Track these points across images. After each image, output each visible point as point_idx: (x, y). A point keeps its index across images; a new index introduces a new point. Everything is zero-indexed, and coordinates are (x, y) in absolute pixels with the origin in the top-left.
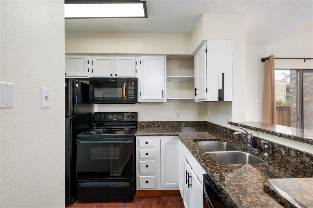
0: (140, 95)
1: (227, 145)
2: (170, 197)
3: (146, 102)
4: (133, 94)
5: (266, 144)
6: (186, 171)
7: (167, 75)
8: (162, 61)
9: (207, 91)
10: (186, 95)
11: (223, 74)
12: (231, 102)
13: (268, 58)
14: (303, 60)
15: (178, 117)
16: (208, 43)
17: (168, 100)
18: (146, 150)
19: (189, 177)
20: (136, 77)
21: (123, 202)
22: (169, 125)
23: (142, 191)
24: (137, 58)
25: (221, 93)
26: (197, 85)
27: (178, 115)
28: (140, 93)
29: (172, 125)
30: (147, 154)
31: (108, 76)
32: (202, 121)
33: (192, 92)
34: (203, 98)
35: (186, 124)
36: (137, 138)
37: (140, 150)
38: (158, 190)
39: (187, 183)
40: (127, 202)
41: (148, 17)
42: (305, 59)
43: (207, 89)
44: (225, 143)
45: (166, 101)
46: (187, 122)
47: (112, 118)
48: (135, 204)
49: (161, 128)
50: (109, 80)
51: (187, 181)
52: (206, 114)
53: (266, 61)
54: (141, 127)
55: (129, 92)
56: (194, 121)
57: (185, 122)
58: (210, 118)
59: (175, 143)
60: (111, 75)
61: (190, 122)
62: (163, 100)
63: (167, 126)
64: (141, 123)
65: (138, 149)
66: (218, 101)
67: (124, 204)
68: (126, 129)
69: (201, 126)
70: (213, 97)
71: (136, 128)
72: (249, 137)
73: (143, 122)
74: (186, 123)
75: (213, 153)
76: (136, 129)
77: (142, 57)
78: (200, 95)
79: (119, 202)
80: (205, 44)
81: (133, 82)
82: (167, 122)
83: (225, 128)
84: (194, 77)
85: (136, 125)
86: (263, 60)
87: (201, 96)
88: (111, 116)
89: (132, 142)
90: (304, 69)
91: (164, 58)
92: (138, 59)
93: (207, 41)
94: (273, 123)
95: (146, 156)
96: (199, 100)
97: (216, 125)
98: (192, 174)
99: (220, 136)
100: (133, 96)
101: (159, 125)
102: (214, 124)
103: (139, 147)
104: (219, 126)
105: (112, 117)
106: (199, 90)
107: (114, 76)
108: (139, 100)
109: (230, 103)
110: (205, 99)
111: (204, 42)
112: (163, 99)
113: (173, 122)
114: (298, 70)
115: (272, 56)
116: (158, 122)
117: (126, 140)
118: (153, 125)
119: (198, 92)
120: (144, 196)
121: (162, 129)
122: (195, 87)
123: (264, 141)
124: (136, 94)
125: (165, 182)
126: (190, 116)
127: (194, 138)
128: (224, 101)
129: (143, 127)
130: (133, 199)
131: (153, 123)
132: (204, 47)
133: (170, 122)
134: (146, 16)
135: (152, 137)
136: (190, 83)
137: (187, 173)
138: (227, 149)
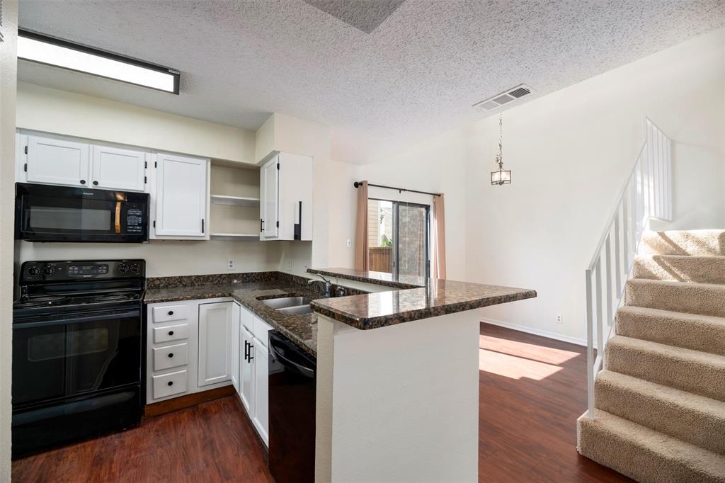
0: (154, 226)
1: (304, 300)
2: (216, 401)
3: (164, 240)
4: (139, 225)
5: (342, 290)
6: (246, 341)
7: (211, 193)
8: (203, 168)
9: (278, 226)
10: (244, 229)
11: (300, 203)
12: (311, 242)
13: (361, 184)
14: (398, 191)
15: (231, 266)
16: (281, 155)
17: (212, 237)
18: (169, 327)
19: (249, 347)
20: (146, 192)
21: (115, 433)
22: (212, 281)
23: (159, 403)
24: (149, 155)
25: (298, 228)
26: (264, 214)
27: (231, 262)
28: (154, 222)
29: (219, 281)
30: (171, 333)
31: (75, 183)
32: (271, 272)
33: (256, 225)
34: (272, 235)
35: (245, 278)
36: (150, 306)
37: (156, 329)
38: (192, 394)
39: (246, 358)
40: (125, 431)
41: (180, 93)
42: (400, 190)
43: (278, 223)
44: (302, 298)
45: (208, 238)
46: (246, 274)
47: (78, 274)
48: (145, 429)
49: (196, 287)
50: (77, 193)
51: (246, 355)
52: (278, 261)
53: (359, 186)
54: (153, 288)
55: (129, 221)
56: (259, 273)
57: (243, 274)
58: (283, 267)
59: (226, 308)
60: (83, 182)
61: (252, 273)
62: (204, 237)
63: (208, 283)
64: (154, 280)
65: (150, 326)
66: (293, 239)
67: (118, 435)
68: (120, 293)
69: (270, 279)
70: (286, 234)
71: (143, 290)
72: (328, 285)
73: (158, 279)
74: (245, 276)
75: (283, 311)
76: (142, 292)
77: (159, 155)
78: (268, 230)
79: (106, 436)
80: (277, 156)
81: (139, 201)
82: (209, 277)
83: (303, 278)
84: (259, 202)
85: (142, 285)
86: (357, 185)
87: (269, 233)
88: (76, 268)
89: (138, 315)
90: (400, 202)
91: (207, 164)
92: (151, 158)
93: (279, 152)
94: (365, 269)
95: (170, 338)
96: (267, 237)
97: (292, 276)
98: (255, 342)
99: (297, 290)
100: (138, 228)
101: (192, 283)
102: (289, 275)
103: (154, 322)
104: (296, 277)
105: (79, 270)
106: (268, 222)
107: (90, 186)
108: (152, 236)
109: (309, 243)
110: (275, 237)
111: (274, 153)
112: (203, 235)
113: (221, 275)
114: (394, 202)
115: (366, 182)
116: (189, 277)
117: (126, 311)
118: (181, 282)
119: (265, 226)
120: (164, 412)
121: (198, 289)
122: (261, 218)
123: (339, 287)
124: (145, 225)
125: (207, 378)
126: (252, 264)
127: (258, 296)
128: (302, 239)
129: (158, 287)
130: (140, 421)
131: (180, 279)
132: (275, 160)
133: (215, 275)
134: (177, 91)
135: (181, 302)
136: (252, 210)
137: (246, 344)
138: (304, 304)
